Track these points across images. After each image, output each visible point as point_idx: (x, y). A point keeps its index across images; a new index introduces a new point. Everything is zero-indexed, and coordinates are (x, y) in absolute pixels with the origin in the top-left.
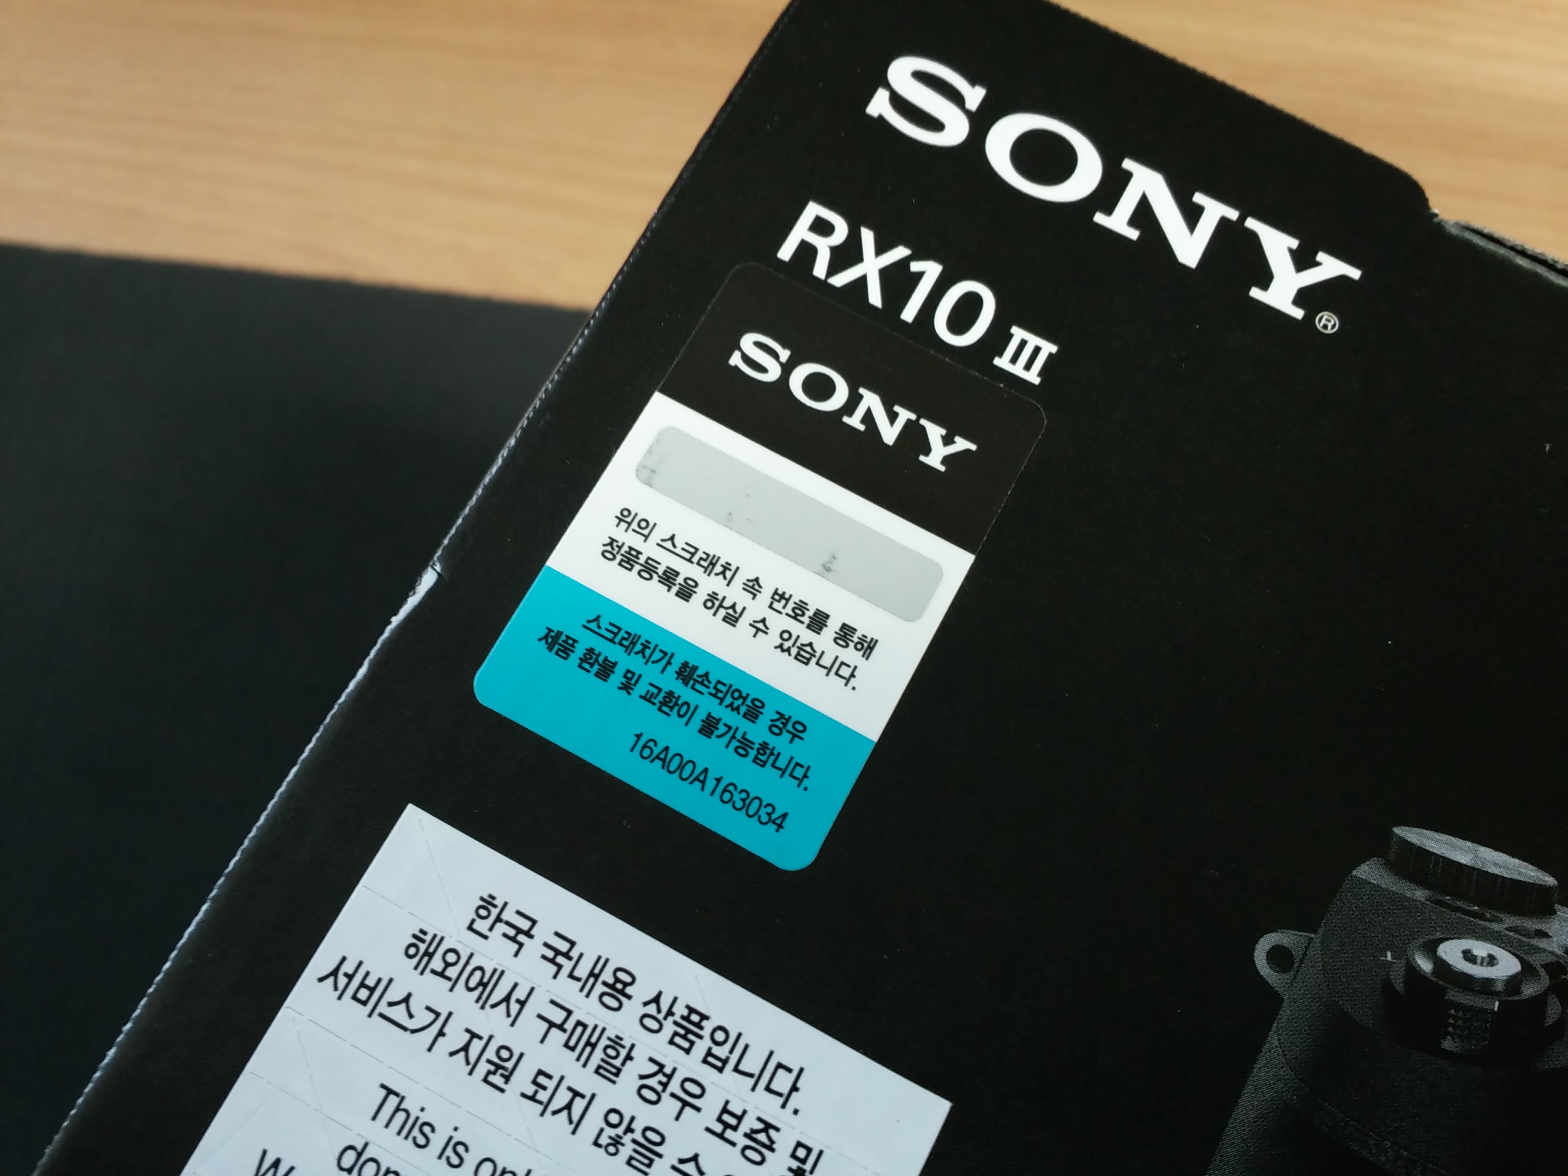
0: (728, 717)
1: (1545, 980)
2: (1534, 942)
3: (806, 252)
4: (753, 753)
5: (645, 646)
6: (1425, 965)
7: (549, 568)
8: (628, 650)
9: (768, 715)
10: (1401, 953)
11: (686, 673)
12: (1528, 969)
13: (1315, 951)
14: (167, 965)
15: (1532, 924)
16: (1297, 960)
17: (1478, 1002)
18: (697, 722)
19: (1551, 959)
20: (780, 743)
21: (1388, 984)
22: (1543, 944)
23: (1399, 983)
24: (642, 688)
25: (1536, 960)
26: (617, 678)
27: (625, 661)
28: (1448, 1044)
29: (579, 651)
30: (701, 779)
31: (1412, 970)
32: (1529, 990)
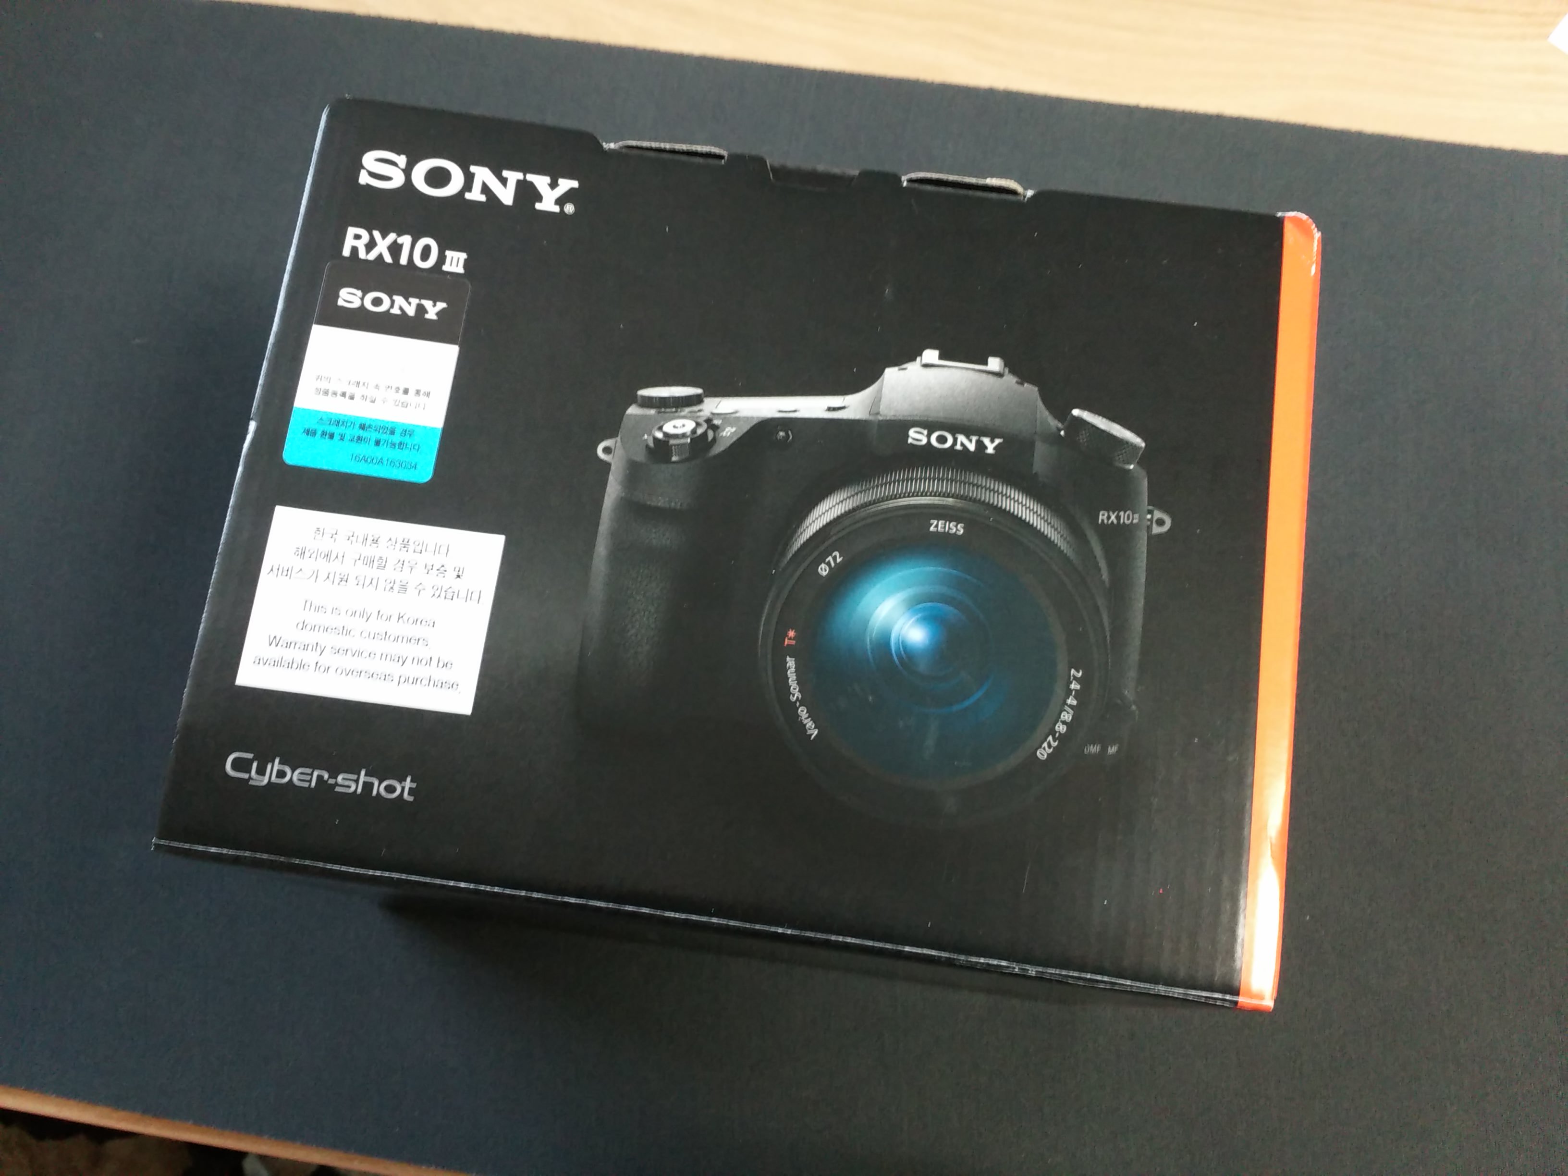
0: (383, 437)
1: (705, 426)
2: (698, 414)
3: (355, 250)
4: (397, 447)
5: (343, 423)
6: (659, 435)
7: (295, 407)
8: (337, 425)
9: (398, 432)
10: (650, 434)
11: (363, 427)
12: (698, 424)
13: (619, 444)
14: (210, 590)
15: (695, 408)
16: (613, 448)
17: (682, 441)
18: (372, 442)
19: (705, 418)
20: (407, 439)
21: (647, 446)
22: (701, 414)
23: (651, 444)
24: (347, 438)
25: (701, 420)
26: (337, 437)
27: (337, 431)
28: (674, 459)
29: (319, 433)
30: (381, 461)
31: (656, 439)
32: (700, 431)
